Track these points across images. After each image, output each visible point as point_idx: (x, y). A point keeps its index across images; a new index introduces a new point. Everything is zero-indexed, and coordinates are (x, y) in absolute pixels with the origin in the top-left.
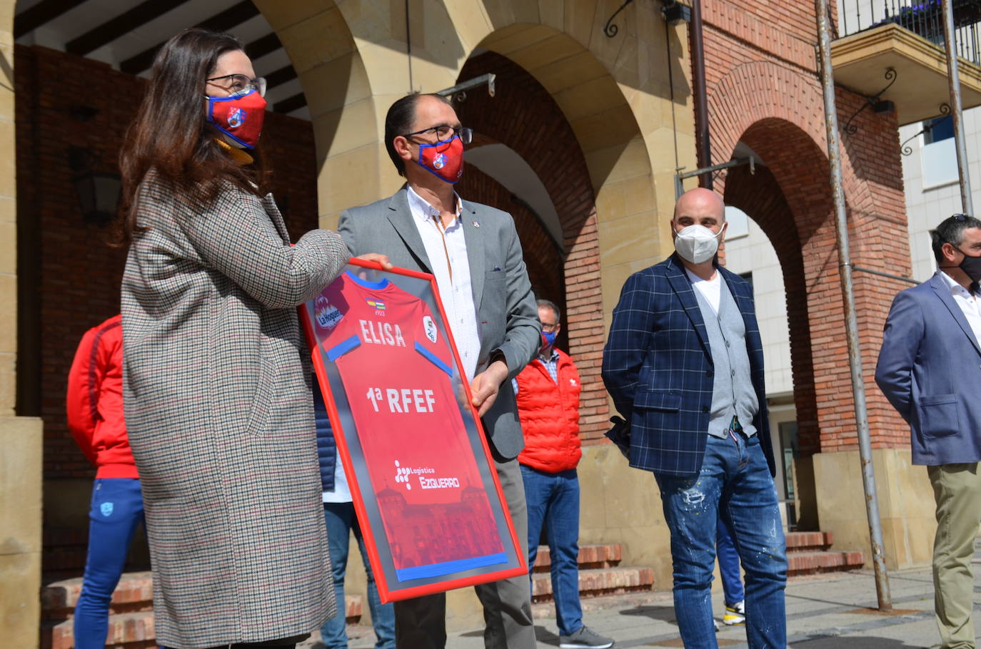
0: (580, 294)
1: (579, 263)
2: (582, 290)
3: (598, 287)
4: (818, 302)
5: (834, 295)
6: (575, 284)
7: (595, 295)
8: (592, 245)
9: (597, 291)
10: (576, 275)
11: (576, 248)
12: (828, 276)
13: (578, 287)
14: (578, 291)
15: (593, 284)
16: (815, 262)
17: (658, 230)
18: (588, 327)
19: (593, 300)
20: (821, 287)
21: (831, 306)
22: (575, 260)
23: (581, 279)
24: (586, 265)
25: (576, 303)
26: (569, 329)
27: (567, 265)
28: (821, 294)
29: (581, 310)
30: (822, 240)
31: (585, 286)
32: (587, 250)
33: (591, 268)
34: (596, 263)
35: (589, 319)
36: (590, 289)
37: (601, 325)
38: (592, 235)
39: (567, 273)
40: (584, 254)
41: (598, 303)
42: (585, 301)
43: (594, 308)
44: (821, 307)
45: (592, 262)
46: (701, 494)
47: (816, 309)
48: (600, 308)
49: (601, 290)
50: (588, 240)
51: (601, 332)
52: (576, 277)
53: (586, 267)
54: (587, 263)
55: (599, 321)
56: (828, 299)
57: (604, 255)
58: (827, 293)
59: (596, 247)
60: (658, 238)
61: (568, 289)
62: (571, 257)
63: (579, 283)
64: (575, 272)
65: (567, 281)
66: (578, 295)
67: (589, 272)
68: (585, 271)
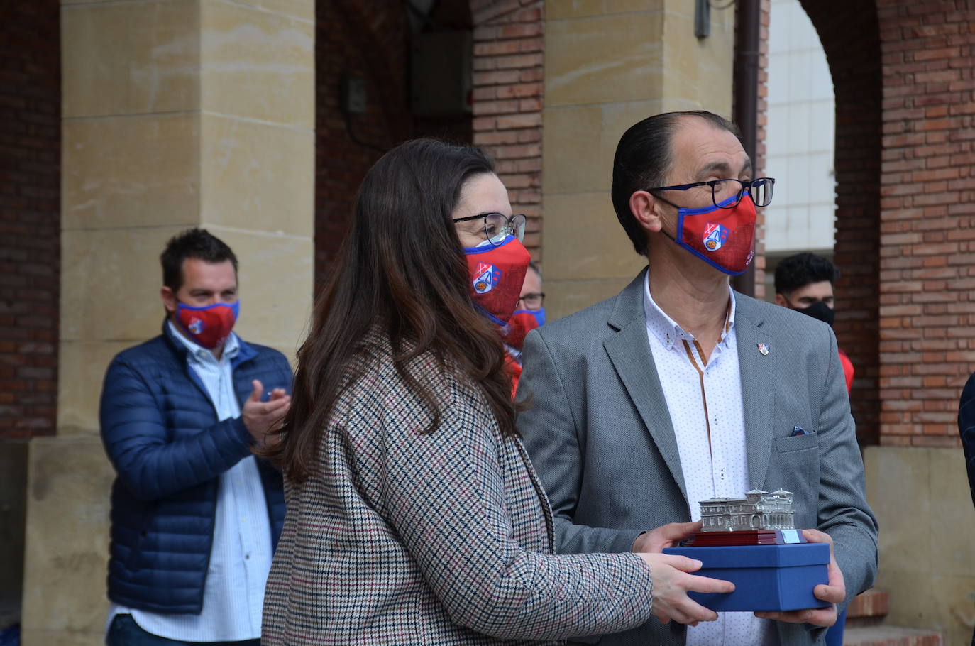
1: (503, 92)
2: (505, 144)
3: (535, 142)
4: (902, 165)
5: (934, 156)
6: (493, 131)
7: (530, 158)
8: (531, 61)
9: (533, 151)
10: (496, 115)
12: (926, 118)
14: (496, 145)
15: (527, 136)
16: (905, 90)
17: (661, 49)
19: (525, 166)
20: (911, 138)
21: (926, 175)
23: (504, 123)
24: (515, 98)
27: (477, 94)
28: (908, 151)
30: (924, 47)
31: (511, 138)
32: (520, 69)
33: (526, 105)
34: (536, 96)
36: (519, 143)
37: (536, 214)
38: (531, 42)
40: (513, 77)
41: (533, 174)
43: (525, 181)
44: (907, 177)
45: (529, 94)
47: (897, 178)
48: (537, 182)
49: (541, 149)
50: (524, 49)
51: (535, 229)
52: (494, 119)
53: (516, 102)
54: (518, 94)
56: (921, 163)
57: (554, 83)
58: (921, 151)
59: (538, 66)
60: (661, 66)
63: (499, 131)
64: (493, 108)
65: (477, 124)
67: (521, 113)
68: (513, 110)
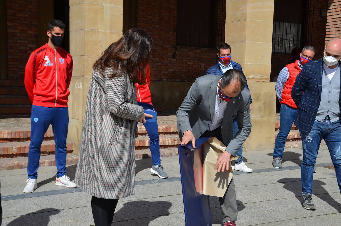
0: (332, 23)
1: (334, 10)
6: (331, 19)
9: (339, 23)
10: (332, 15)
11: (333, 4)
13: (332, 20)
15: (338, 19)
18: (333, 37)
19: (337, 26)
22: (332, 9)
23: (333, 17)
24: (336, 12)
25: (330, 27)
26: (326, 37)
27: (328, 11)
29: (332, 30)
31: (335, 20)
32: (338, 5)
33: (338, 13)
35: (334, 33)
36: (337, 21)
39: (328, 14)
40: (336, 7)
42: (334, 26)
43: (337, 29)
46: (311, 138)
48: (339, 29)
55: (338, 35)
61: (328, 21)
62: (331, 8)
63: (332, 19)
65: (328, 18)
66: (331, 23)
67: (337, 15)
68: (336, 14)
